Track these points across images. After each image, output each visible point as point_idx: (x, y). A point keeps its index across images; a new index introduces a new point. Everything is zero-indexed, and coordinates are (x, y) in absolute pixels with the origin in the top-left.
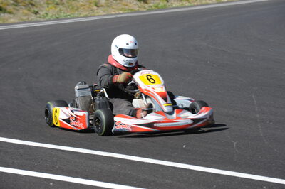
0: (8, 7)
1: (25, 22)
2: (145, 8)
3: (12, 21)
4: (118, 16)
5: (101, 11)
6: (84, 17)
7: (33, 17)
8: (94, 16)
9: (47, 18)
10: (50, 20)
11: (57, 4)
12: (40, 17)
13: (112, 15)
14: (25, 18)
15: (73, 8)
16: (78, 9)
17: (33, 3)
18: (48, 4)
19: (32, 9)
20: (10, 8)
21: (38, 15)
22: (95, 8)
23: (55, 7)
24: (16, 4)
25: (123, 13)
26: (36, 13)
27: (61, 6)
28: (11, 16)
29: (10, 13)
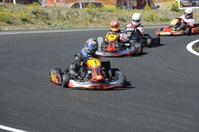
0: (31, 19)
1: (40, 30)
2: (122, 25)
3: (32, 28)
4: (103, 29)
5: (92, 26)
6: (81, 28)
7: (47, 27)
8: (88, 28)
9: (56, 28)
10: (57, 29)
11: (64, 19)
12: (51, 27)
13: (99, 28)
14: (41, 27)
15: (74, 22)
16: (78, 23)
17: (49, 17)
18: (59, 19)
19: (47, 22)
20: (33, 20)
21: (50, 26)
22: (90, 23)
23: (62, 21)
24: (37, 17)
25: (107, 28)
26: (49, 24)
27: (67, 21)
28: (33, 25)
29: (32, 23)
